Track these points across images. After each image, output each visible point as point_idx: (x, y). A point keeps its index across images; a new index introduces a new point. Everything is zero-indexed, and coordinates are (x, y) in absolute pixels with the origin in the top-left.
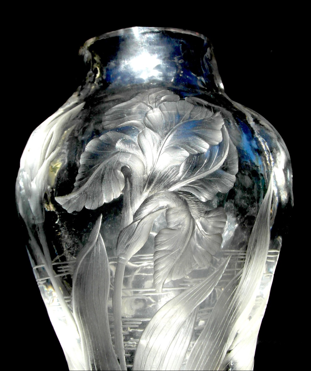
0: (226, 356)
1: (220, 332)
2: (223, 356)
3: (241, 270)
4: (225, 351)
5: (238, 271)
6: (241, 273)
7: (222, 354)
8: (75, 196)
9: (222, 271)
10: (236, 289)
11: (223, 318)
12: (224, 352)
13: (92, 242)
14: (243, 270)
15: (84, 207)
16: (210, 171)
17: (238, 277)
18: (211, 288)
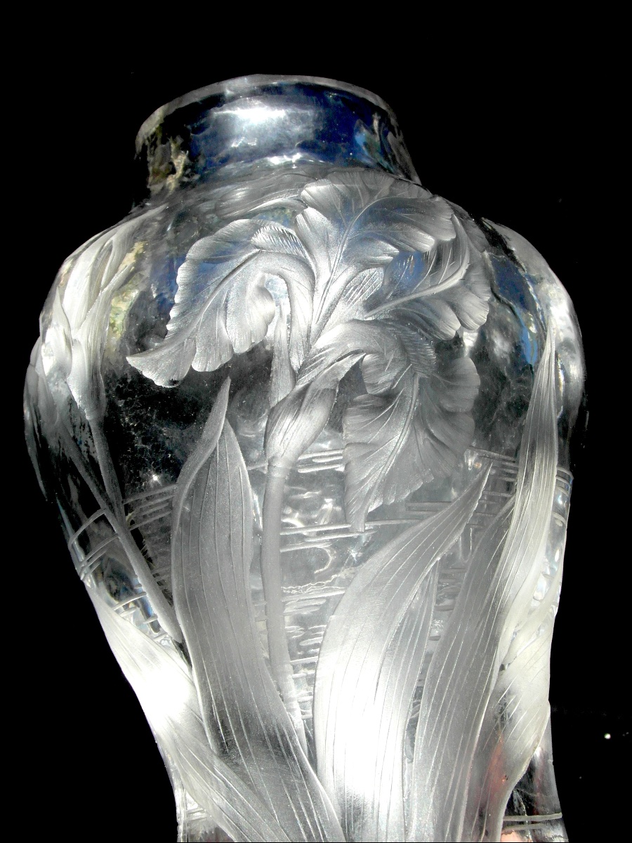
0: (500, 675)
1: (484, 623)
2: (493, 676)
3: (512, 499)
4: (497, 666)
5: (506, 500)
6: (513, 506)
7: (492, 671)
8: (170, 351)
9: (478, 493)
10: (506, 536)
11: (486, 595)
12: (495, 668)
13: (210, 441)
14: (515, 498)
15: (191, 369)
16: (441, 286)
17: (509, 510)
18: (461, 524)
